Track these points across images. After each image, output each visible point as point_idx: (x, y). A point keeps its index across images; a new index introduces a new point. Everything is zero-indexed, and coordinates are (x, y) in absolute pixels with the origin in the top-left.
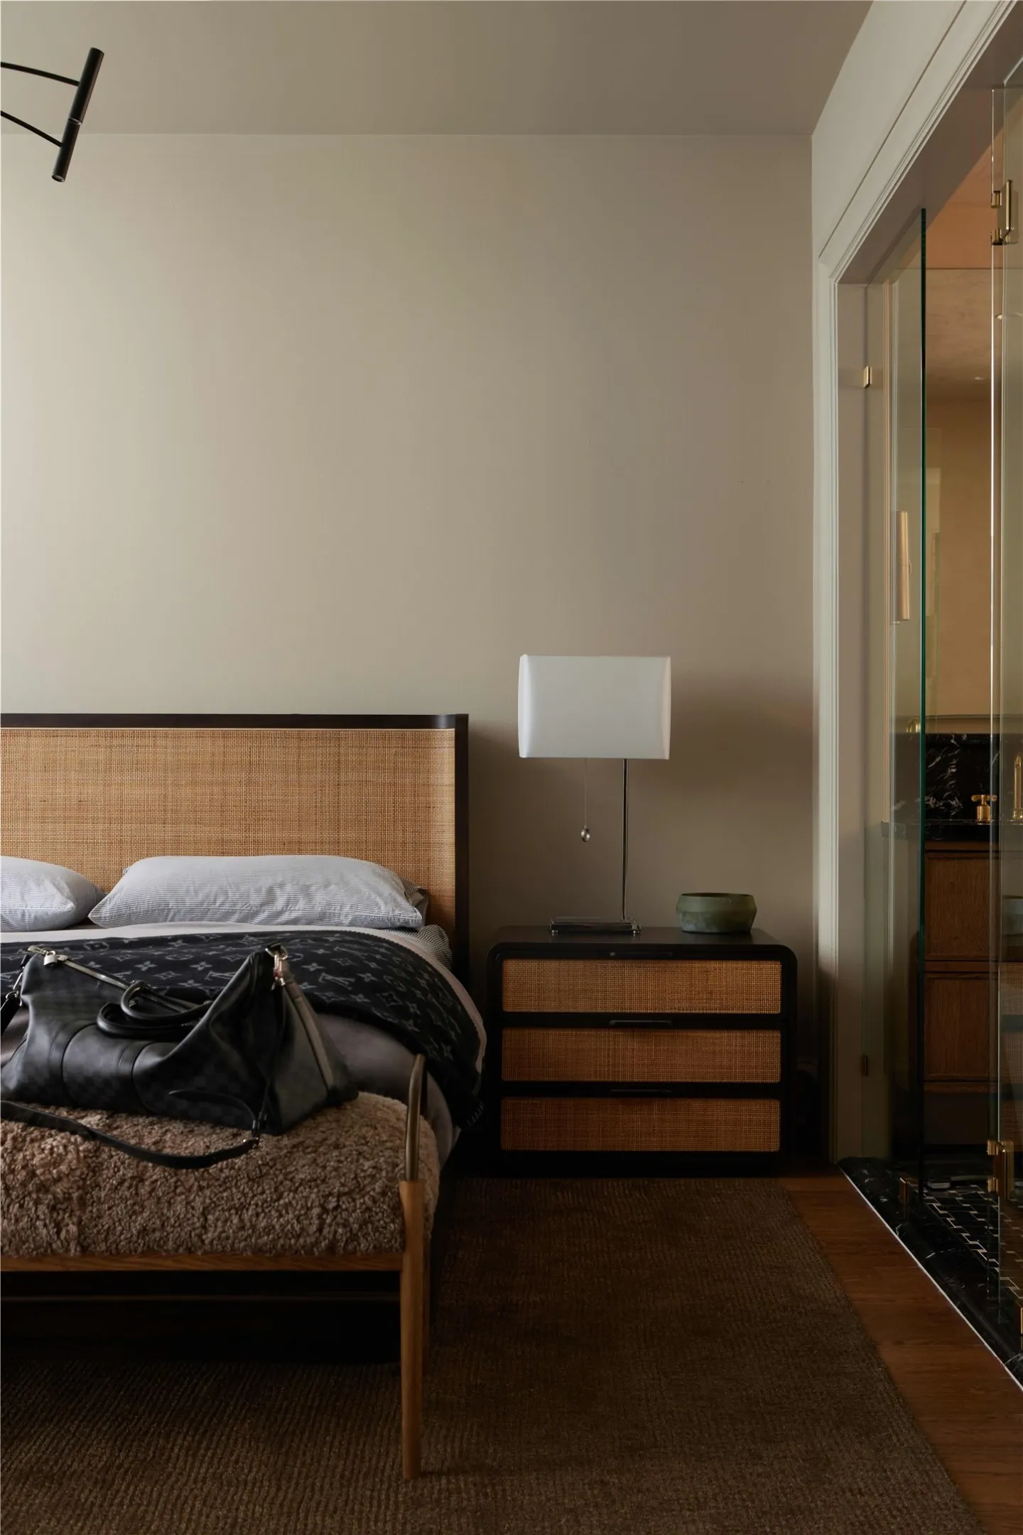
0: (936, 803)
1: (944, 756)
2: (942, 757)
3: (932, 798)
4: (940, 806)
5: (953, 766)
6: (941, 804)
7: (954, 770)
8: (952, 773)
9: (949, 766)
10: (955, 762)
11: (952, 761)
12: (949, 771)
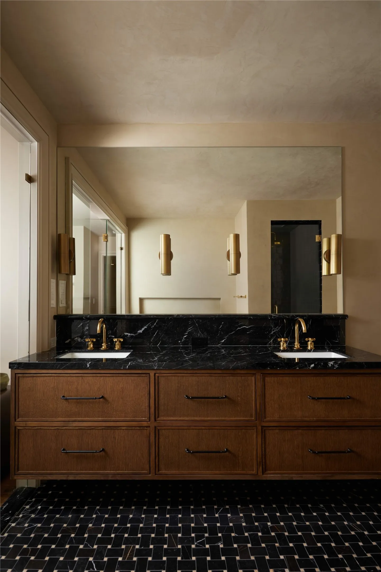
0: (81, 340)
1: (84, 323)
2: (83, 323)
3: (79, 338)
4: (82, 341)
5: (87, 327)
6: (83, 340)
7: (87, 328)
8: (87, 329)
9: (85, 326)
10: (88, 325)
11: (87, 325)
12: (86, 329)
